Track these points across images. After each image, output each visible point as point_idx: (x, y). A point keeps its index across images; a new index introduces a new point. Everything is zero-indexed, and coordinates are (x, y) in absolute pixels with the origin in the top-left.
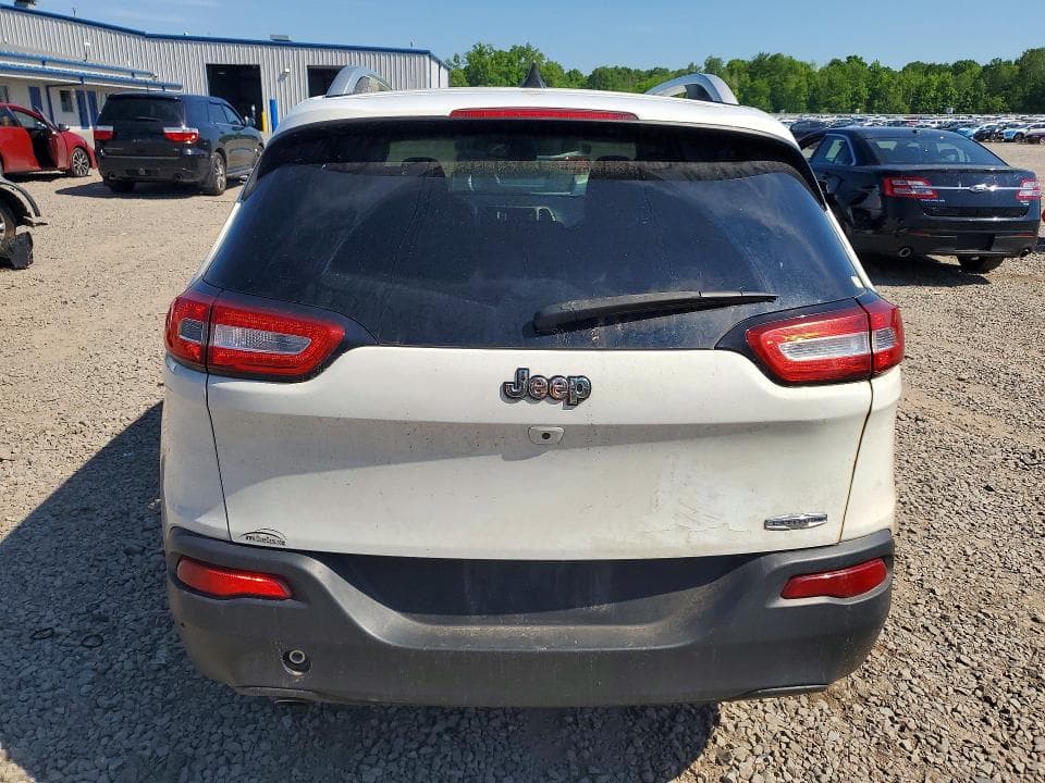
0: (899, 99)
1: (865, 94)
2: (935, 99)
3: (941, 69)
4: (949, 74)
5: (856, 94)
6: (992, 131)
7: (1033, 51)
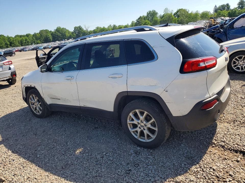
0: (17, 44)
1: (9, 43)
2: (26, 43)
3: (24, 36)
4: (26, 37)
5: (6, 43)
6: (46, 47)
7: (41, 30)
